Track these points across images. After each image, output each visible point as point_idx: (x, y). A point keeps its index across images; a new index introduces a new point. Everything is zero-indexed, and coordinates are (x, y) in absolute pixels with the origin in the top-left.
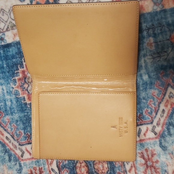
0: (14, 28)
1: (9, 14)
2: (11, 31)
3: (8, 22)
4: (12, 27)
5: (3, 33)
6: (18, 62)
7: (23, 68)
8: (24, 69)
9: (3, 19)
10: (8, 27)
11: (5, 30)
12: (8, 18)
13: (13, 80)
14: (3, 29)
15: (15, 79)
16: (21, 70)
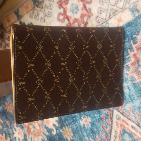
0: (116, 13)
1: (108, 2)
2: (114, 17)
3: (109, 9)
4: (114, 14)
5: (106, 23)
6: (127, 47)
7: (133, 51)
8: (135, 52)
9: (103, 9)
10: (110, 15)
11: (107, 19)
12: (108, 6)
13: (126, 66)
14: (106, 18)
15: (128, 65)
16: (131, 54)
